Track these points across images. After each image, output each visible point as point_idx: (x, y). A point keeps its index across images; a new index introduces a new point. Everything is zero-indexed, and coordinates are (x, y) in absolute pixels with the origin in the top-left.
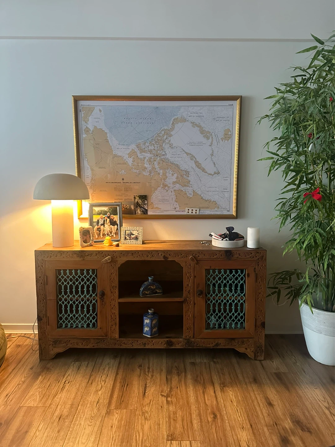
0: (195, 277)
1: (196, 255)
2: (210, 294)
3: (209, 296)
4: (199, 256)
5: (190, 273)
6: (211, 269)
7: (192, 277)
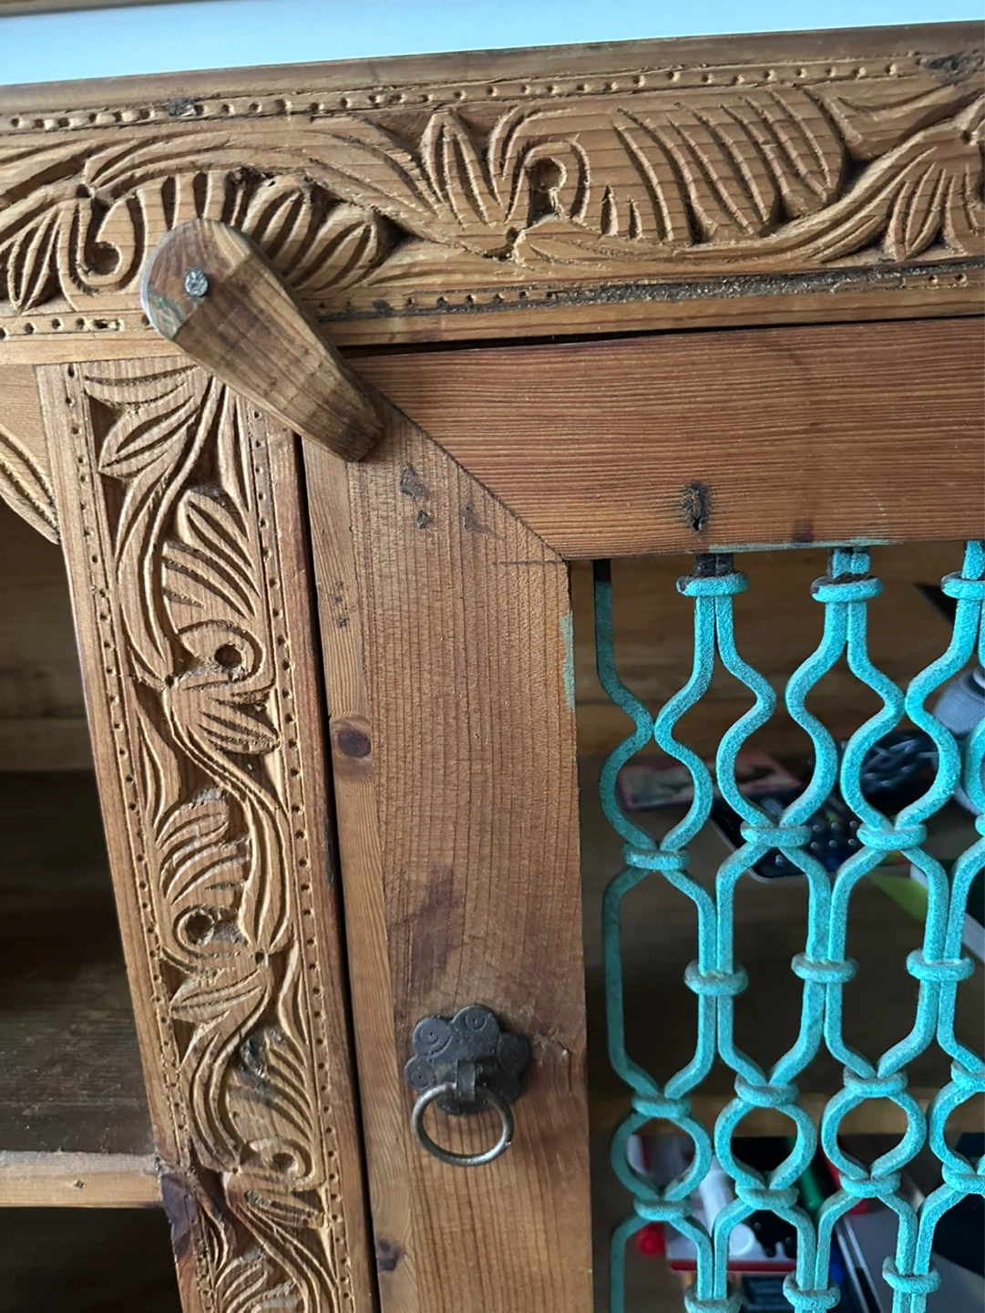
0: (357, 743)
1: (325, 202)
2: (693, 1073)
3: (672, 1113)
4: (395, 235)
5: (226, 657)
6: (710, 565)
7: (273, 764)
